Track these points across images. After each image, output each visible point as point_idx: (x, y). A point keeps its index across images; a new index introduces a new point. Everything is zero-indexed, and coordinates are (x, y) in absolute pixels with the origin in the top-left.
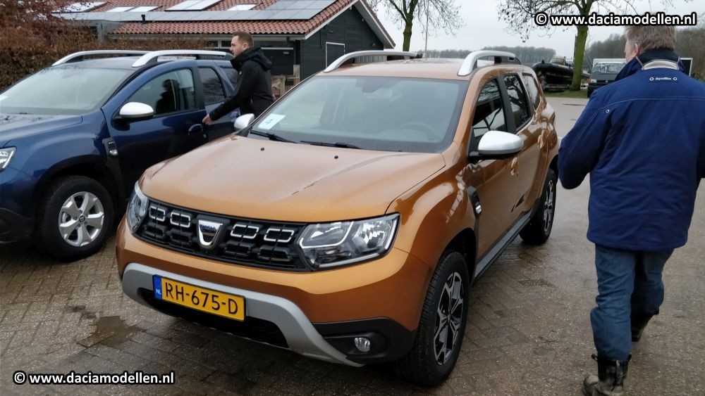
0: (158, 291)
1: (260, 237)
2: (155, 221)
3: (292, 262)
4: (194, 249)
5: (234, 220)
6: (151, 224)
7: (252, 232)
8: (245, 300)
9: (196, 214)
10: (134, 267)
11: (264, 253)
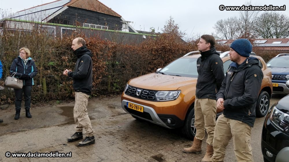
0: (127, 106)
1: (148, 93)
2: (129, 90)
3: (154, 99)
4: (135, 96)
5: (144, 89)
6: (128, 91)
7: (147, 92)
8: (144, 107)
9: (137, 88)
10: (124, 100)
11: (149, 97)
